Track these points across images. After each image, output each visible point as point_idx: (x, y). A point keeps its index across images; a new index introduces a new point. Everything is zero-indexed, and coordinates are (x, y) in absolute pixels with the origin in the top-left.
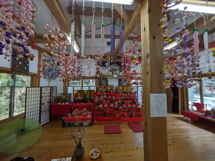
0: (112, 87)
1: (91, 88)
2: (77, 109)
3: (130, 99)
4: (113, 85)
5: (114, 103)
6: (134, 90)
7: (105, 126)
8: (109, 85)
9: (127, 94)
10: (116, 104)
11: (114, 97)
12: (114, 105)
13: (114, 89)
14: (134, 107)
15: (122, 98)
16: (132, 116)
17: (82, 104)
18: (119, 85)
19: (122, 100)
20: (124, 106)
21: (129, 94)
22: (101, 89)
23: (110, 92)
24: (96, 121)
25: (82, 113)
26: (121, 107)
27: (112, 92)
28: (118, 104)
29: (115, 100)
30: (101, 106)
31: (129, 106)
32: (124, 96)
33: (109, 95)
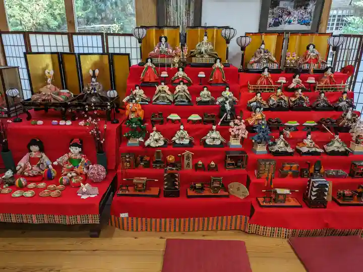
0: (222, 35)
1: (117, 45)
2: (35, 148)
3: (315, 109)
4: (227, 28)
5: (226, 123)
6: (342, 55)
7: (169, 242)
8: (206, 28)
9: (304, 80)
10: (233, 130)
11: (227, 93)
12: (226, 135)
13: (234, 47)
14: (333, 153)
15: (273, 100)
16: (320, 202)
17: (62, 123)
18: (263, 30)
19: (270, 109)
20: (280, 145)
21: (311, 80)
22: (163, 47)
23: (207, 67)
24: (124, 215)
25: (58, 168)
26: (261, 149)
27: (218, 64)
28: (244, 133)
29: (235, 113)
30: (155, 139)
31: (308, 145)
32: (286, 89)
33: (205, 82)
